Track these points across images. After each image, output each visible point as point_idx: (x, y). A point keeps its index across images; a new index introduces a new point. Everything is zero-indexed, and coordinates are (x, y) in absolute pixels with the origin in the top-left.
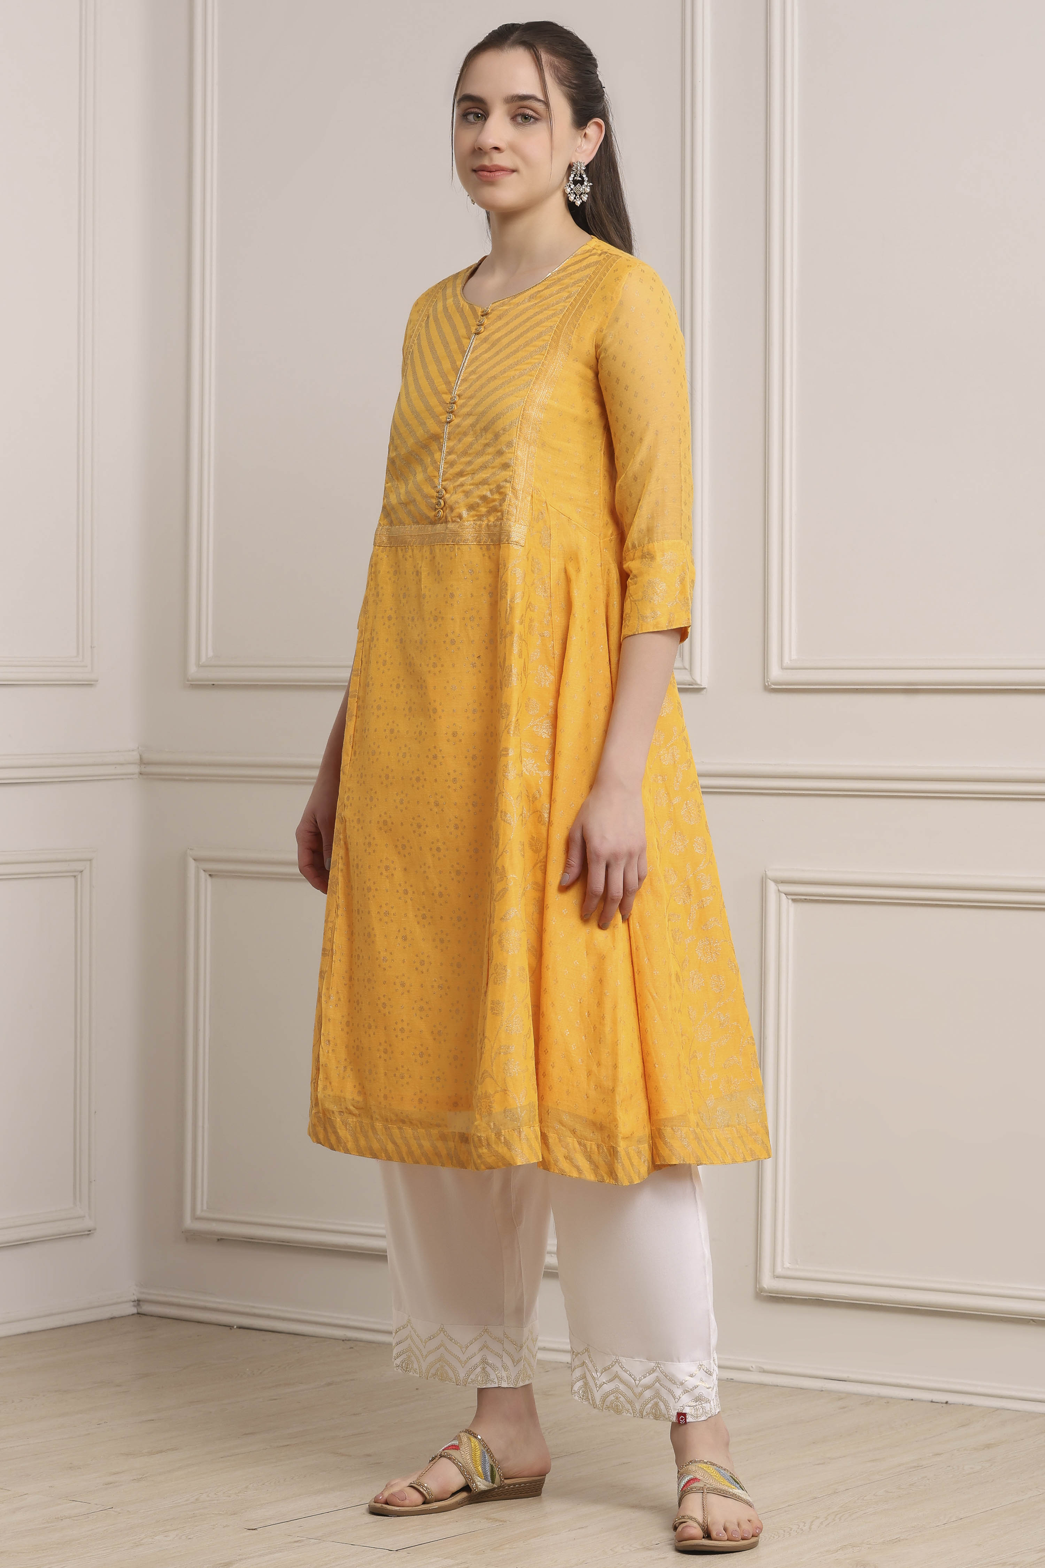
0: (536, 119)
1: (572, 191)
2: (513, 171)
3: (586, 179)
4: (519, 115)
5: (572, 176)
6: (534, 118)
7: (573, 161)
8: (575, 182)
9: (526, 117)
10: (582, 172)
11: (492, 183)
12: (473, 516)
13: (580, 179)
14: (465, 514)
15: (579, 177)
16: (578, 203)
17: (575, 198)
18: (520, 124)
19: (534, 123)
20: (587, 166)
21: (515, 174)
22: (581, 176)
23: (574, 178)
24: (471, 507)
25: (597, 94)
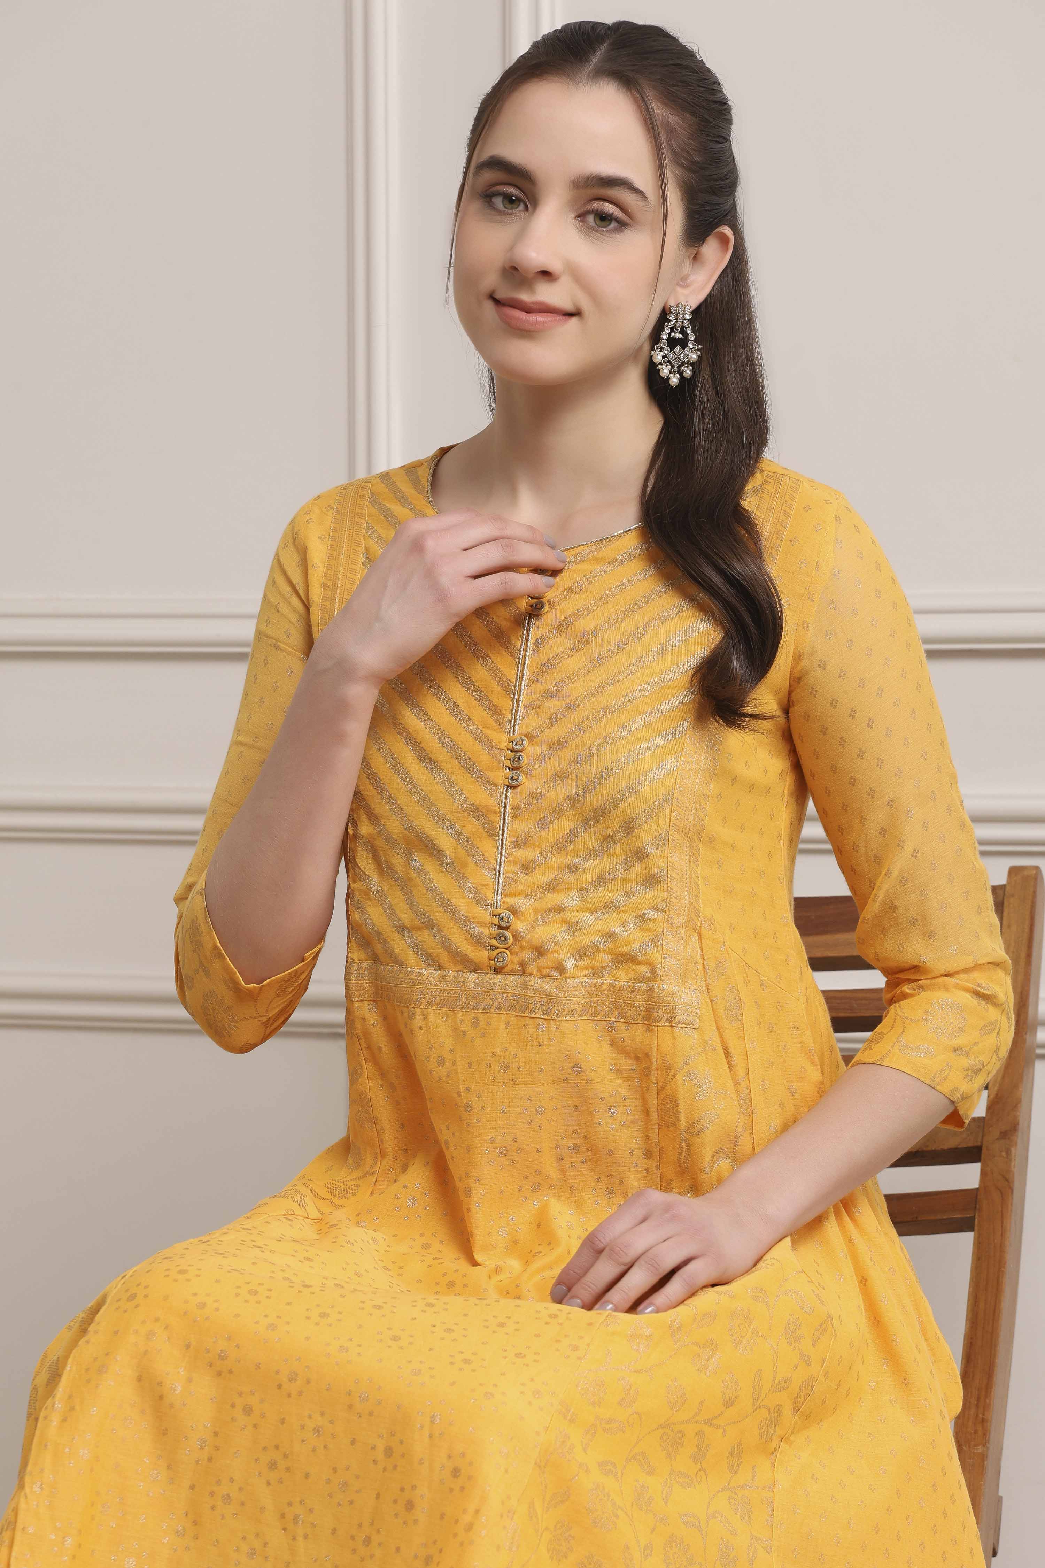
0: (622, 225)
1: (666, 360)
2: (570, 315)
3: (692, 337)
4: (588, 212)
5: (667, 331)
6: (618, 220)
7: (672, 302)
8: (672, 343)
9: (604, 218)
10: (686, 323)
11: (526, 333)
12: (585, 968)
13: (681, 336)
14: (569, 963)
15: (680, 333)
16: (674, 380)
17: (670, 372)
18: (592, 229)
19: (617, 230)
20: (696, 312)
21: (574, 321)
22: (683, 331)
23: (669, 334)
24: (581, 953)
25: (728, 181)
